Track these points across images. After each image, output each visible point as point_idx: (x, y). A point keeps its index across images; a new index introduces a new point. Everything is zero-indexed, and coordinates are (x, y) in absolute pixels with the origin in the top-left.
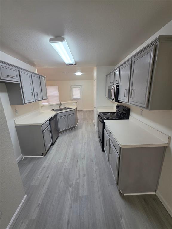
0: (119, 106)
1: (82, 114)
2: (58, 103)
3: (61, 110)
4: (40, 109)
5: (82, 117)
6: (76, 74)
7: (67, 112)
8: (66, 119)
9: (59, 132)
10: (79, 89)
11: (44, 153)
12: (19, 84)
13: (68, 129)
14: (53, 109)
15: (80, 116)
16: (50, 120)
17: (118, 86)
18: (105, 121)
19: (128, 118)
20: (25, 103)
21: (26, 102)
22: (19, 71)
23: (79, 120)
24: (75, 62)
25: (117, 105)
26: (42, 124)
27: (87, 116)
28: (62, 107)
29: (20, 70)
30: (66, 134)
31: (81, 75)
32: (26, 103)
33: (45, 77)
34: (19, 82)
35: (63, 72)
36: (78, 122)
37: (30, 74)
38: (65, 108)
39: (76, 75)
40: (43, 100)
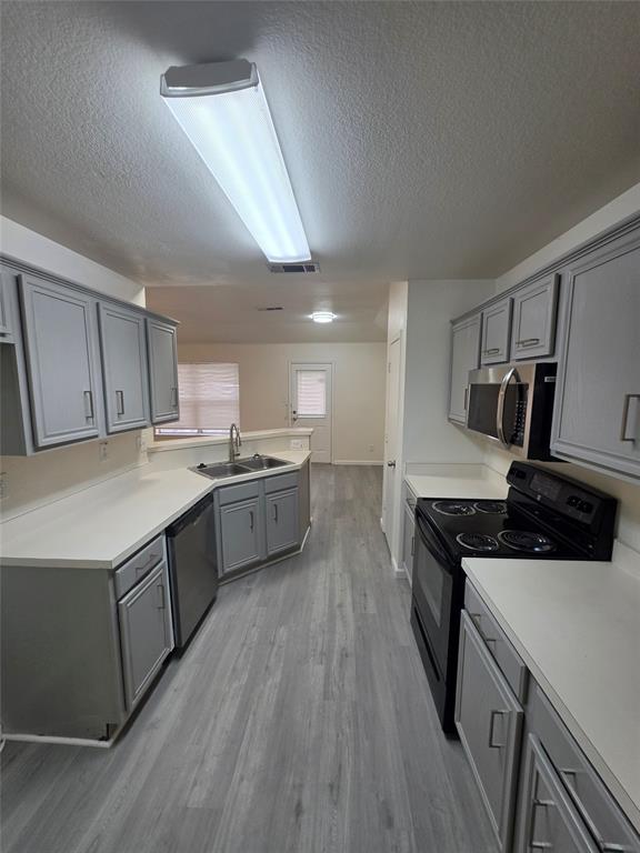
0: (524, 470)
1: (331, 480)
2: (229, 437)
3: (237, 470)
4: (143, 462)
5: (331, 497)
6: (311, 316)
7: (261, 482)
8: (257, 518)
9: (220, 575)
10: (320, 376)
11: (116, 726)
12: (11, 346)
13: (265, 562)
14: (202, 466)
15: (320, 493)
16: (170, 531)
17: (546, 370)
18: (468, 563)
19: (606, 556)
20: (36, 448)
21: (42, 442)
22: (18, 280)
23: (316, 510)
24: (312, 253)
25: (514, 463)
26: (114, 566)
27: (350, 494)
28: (246, 454)
29: (26, 279)
30: (253, 586)
31: (334, 320)
32: (41, 445)
33: (175, 324)
34: (13, 338)
35: (260, 310)
36: (310, 524)
37: (90, 301)
38: (259, 463)
39: (311, 321)
40: (154, 424)
